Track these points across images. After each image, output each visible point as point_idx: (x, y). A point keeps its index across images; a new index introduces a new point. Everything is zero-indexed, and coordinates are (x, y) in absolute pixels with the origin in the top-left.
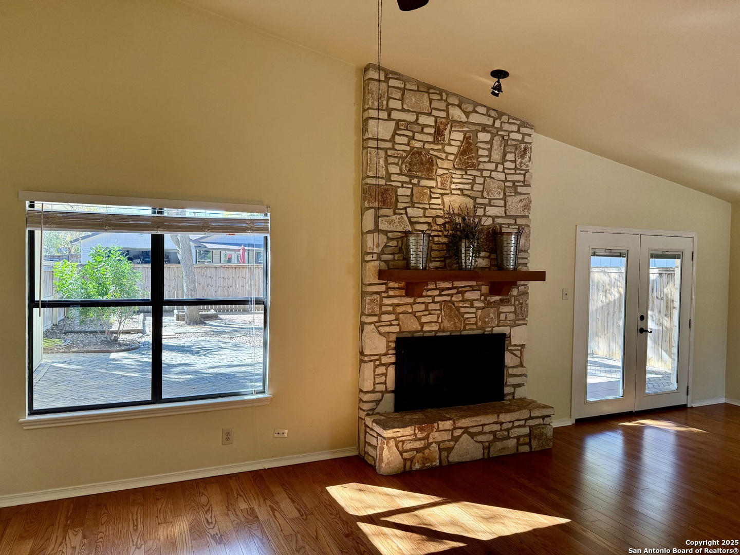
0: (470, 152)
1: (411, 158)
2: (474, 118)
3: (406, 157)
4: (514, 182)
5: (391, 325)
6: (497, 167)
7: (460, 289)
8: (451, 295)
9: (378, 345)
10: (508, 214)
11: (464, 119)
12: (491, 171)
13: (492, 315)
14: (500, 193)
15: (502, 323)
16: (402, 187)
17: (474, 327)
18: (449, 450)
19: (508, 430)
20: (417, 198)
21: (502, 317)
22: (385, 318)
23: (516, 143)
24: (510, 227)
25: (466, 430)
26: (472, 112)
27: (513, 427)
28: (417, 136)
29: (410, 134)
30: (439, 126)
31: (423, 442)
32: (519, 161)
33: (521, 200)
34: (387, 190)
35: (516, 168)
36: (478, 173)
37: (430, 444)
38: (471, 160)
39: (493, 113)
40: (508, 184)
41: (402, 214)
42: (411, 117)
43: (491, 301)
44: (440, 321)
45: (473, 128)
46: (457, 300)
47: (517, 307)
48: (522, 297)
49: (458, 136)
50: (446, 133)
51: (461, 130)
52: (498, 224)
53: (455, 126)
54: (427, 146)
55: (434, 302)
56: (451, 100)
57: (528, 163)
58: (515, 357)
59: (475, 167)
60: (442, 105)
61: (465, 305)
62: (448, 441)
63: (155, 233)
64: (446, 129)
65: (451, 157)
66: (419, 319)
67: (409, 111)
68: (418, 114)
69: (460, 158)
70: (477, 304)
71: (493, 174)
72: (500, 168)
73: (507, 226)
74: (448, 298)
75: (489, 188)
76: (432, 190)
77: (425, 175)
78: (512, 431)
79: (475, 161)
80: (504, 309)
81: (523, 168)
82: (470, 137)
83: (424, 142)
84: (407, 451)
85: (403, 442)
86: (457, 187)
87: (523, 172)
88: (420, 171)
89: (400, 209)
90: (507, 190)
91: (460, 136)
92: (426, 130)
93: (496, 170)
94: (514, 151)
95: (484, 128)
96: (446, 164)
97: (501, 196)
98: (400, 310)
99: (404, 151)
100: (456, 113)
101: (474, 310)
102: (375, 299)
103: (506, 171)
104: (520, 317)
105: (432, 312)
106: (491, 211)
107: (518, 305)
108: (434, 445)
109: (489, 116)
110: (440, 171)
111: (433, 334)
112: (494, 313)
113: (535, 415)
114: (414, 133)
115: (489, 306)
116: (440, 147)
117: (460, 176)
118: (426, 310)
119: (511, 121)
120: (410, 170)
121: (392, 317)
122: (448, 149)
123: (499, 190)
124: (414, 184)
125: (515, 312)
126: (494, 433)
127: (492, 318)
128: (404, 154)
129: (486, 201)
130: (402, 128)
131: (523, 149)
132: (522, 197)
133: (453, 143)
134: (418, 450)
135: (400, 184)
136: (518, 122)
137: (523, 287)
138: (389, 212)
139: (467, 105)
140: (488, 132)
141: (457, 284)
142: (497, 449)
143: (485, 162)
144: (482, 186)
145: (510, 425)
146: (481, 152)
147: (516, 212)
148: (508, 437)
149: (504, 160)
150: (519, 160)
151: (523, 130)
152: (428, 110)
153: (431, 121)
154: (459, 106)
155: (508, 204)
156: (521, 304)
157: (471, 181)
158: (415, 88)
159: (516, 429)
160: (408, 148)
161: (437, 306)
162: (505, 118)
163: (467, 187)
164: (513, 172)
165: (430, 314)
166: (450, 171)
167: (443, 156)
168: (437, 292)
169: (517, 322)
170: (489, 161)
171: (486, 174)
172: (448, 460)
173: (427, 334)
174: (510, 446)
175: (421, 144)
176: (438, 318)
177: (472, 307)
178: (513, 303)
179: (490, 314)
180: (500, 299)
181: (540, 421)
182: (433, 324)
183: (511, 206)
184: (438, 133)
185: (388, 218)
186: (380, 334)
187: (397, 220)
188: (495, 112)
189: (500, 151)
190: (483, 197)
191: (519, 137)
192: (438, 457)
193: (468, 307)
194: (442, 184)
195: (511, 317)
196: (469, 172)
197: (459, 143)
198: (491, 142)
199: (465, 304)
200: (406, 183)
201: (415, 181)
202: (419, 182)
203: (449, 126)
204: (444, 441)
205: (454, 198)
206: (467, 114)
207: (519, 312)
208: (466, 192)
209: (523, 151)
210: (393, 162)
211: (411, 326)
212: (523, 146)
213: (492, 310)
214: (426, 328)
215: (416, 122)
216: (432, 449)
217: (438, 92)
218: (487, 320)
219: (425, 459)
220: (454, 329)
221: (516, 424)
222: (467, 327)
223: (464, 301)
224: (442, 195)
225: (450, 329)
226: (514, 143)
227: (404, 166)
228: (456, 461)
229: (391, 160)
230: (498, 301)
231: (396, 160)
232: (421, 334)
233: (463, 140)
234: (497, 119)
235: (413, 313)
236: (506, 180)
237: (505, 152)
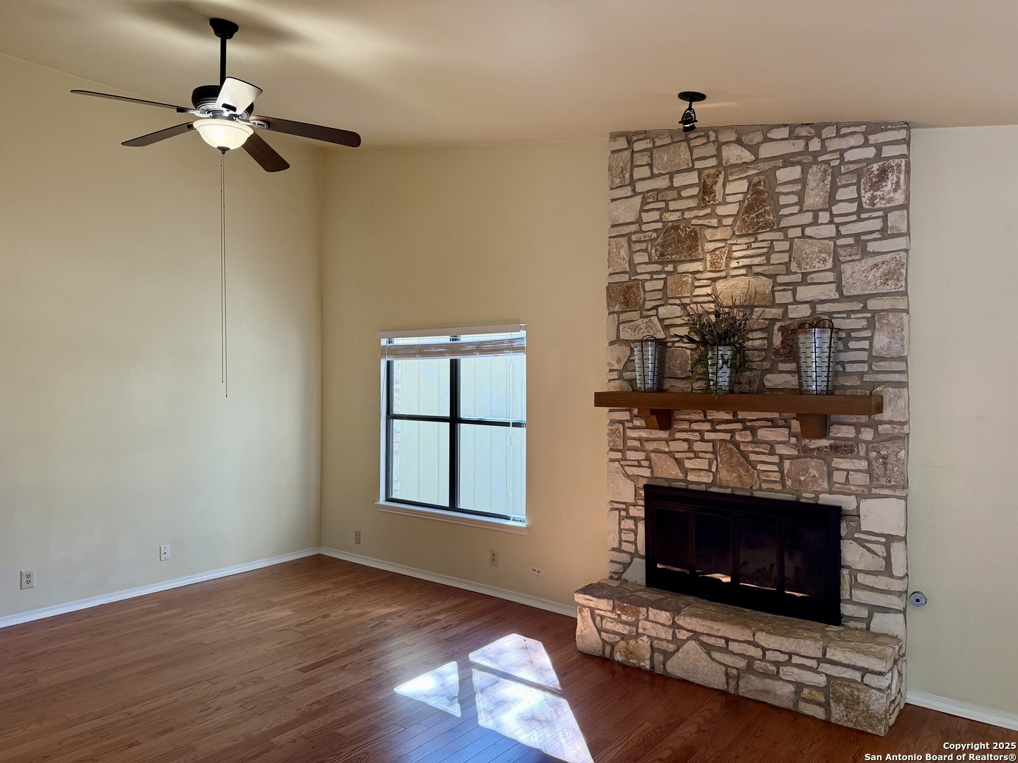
0: (761, 204)
1: (665, 237)
2: (766, 151)
3: (658, 237)
4: (857, 236)
5: (640, 466)
6: (816, 217)
7: (748, 424)
8: (732, 432)
9: (627, 492)
10: (846, 293)
11: (748, 156)
12: (803, 227)
13: (813, 472)
14: (825, 260)
15: (838, 488)
16: (652, 279)
17: (779, 487)
18: (667, 655)
19: (778, 664)
20: (672, 291)
21: (839, 477)
22: (631, 455)
23: (859, 166)
24: (853, 316)
25: (695, 635)
26: (762, 143)
27: (788, 663)
28: (672, 206)
29: (662, 205)
30: (705, 182)
31: (627, 627)
32: (866, 196)
33: (876, 265)
34: (629, 288)
35: (861, 208)
36: (778, 235)
37: (638, 635)
38: (765, 216)
39: (803, 132)
40: (840, 242)
41: (651, 316)
42: (662, 183)
43: (811, 447)
44: (714, 469)
45: (766, 166)
46: (743, 440)
47: (874, 463)
48: (887, 444)
49: (738, 187)
50: (718, 187)
51: (744, 175)
52: (825, 313)
53: (731, 174)
54: (687, 215)
55: (703, 440)
56: (722, 138)
57: (892, 195)
58: (870, 555)
59: (769, 226)
60: (711, 149)
61: (757, 449)
62: (668, 641)
63: (452, 358)
64: (716, 183)
65: (729, 221)
66: (679, 462)
67: (660, 175)
68: (671, 176)
69: (743, 220)
70: (782, 450)
71: (809, 231)
72: (824, 217)
73: (845, 315)
74: (727, 436)
75: (801, 255)
76: (698, 276)
77: (685, 257)
78: (785, 669)
79: (771, 217)
80: (845, 464)
81: (878, 206)
82: (759, 182)
83: (683, 211)
84: (607, 631)
85: (602, 617)
86: (741, 264)
87: (881, 214)
88: (677, 253)
89: (649, 310)
90: (841, 251)
91: (743, 186)
92: (684, 194)
93: (815, 222)
94: (854, 181)
95: (787, 161)
96: (719, 234)
97: (829, 265)
98: (650, 446)
99: (655, 230)
100: (734, 154)
101: (776, 459)
102: (617, 429)
103: (837, 220)
104: (883, 481)
105: (701, 455)
106: (804, 293)
107: (876, 459)
108: (645, 638)
109: (798, 138)
110: (710, 246)
111: (703, 488)
112: (817, 468)
113: (835, 658)
114: (667, 202)
115: (808, 455)
116: (708, 211)
117: (745, 247)
118: (690, 450)
119: (843, 131)
120: (662, 255)
121: (641, 456)
122: (721, 210)
123: (823, 255)
124: (669, 273)
125: (870, 472)
126: (751, 660)
127: (814, 476)
128: (654, 235)
129: (797, 278)
130: (650, 200)
131: (876, 173)
132: (879, 259)
133: (729, 199)
134: (623, 637)
135: (648, 277)
136: (863, 128)
137: (888, 426)
138: (634, 315)
139: (751, 136)
140: (793, 164)
141: (741, 415)
142: (751, 687)
143: (792, 214)
144: (787, 255)
145: (783, 658)
146: (783, 200)
147: (863, 289)
148: (776, 676)
149: (832, 200)
150: (869, 194)
151: (873, 139)
152: (688, 164)
153: (693, 178)
154: (739, 142)
155: (846, 276)
156: (883, 457)
157: (765, 250)
158: (668, 141)
159: (796, 670)
160: (660, 225)
161: (709, 447)
162: (828, 132)
163: (756, 261)
164: (854, 218)
165: (697, 457)
166: (729, 242)
167: (714, 222)
168: (707, 426)
169: (874, 491)
170: (801, 211)
171: (793, 233)
172: (664, 668)
173: (692, 487)
174: (779, 693)
175: (679, 214)
176: (710, 466)
177: (772, 452)
178: (862, 453)
179: (808, 469)
180: (830, 445)
181: (857, 676)
182: (702, 473)
183: (850, 280)
184: (706, 191)
185: (632, 323)
186: (628, 476)
187: (644, 325)
188: (808, 128)
189: (822, 190)
190: (789, 272)
191: (870, 152)
192: (648, 656)
193: (764, 453)
194: (713, 264)
195: (860, 479)
196: (760, 237)
197: (740, 197)
198: (803, 181)
199: (758, 447)
200: (657, 273)
201: (670, 268)
202: (675, 267)
203: (722, 176)
204: (662, 640)
205: (732, 282)
206: (754, 149)
207: (879, 471)
208: (756, 270)
209: (877, 176)
210: (638, 248)
211: (668, 471)
212: (875, 167)
213: (813, 463)
214: (691, 477)
215: (671, 188)
216: (640, 642)
217: (702, 134)
218: (802, 478)
219: (629, 653)
220: (739, 485)
221: (796, 660)
222: (764, 486)
223: (755, 442)
224: (714, 280)
225: (732, 485)
226: (852, 167)
227: (653, 251)
228: (678, 675)
229: (637, 247)
230: (826, 447)
231: (644, 246)
232: (682, 485)
233: (748, 189)
234: (812, 138)
235: (671, 454)
236: (839, 235)
237: (834, 188)
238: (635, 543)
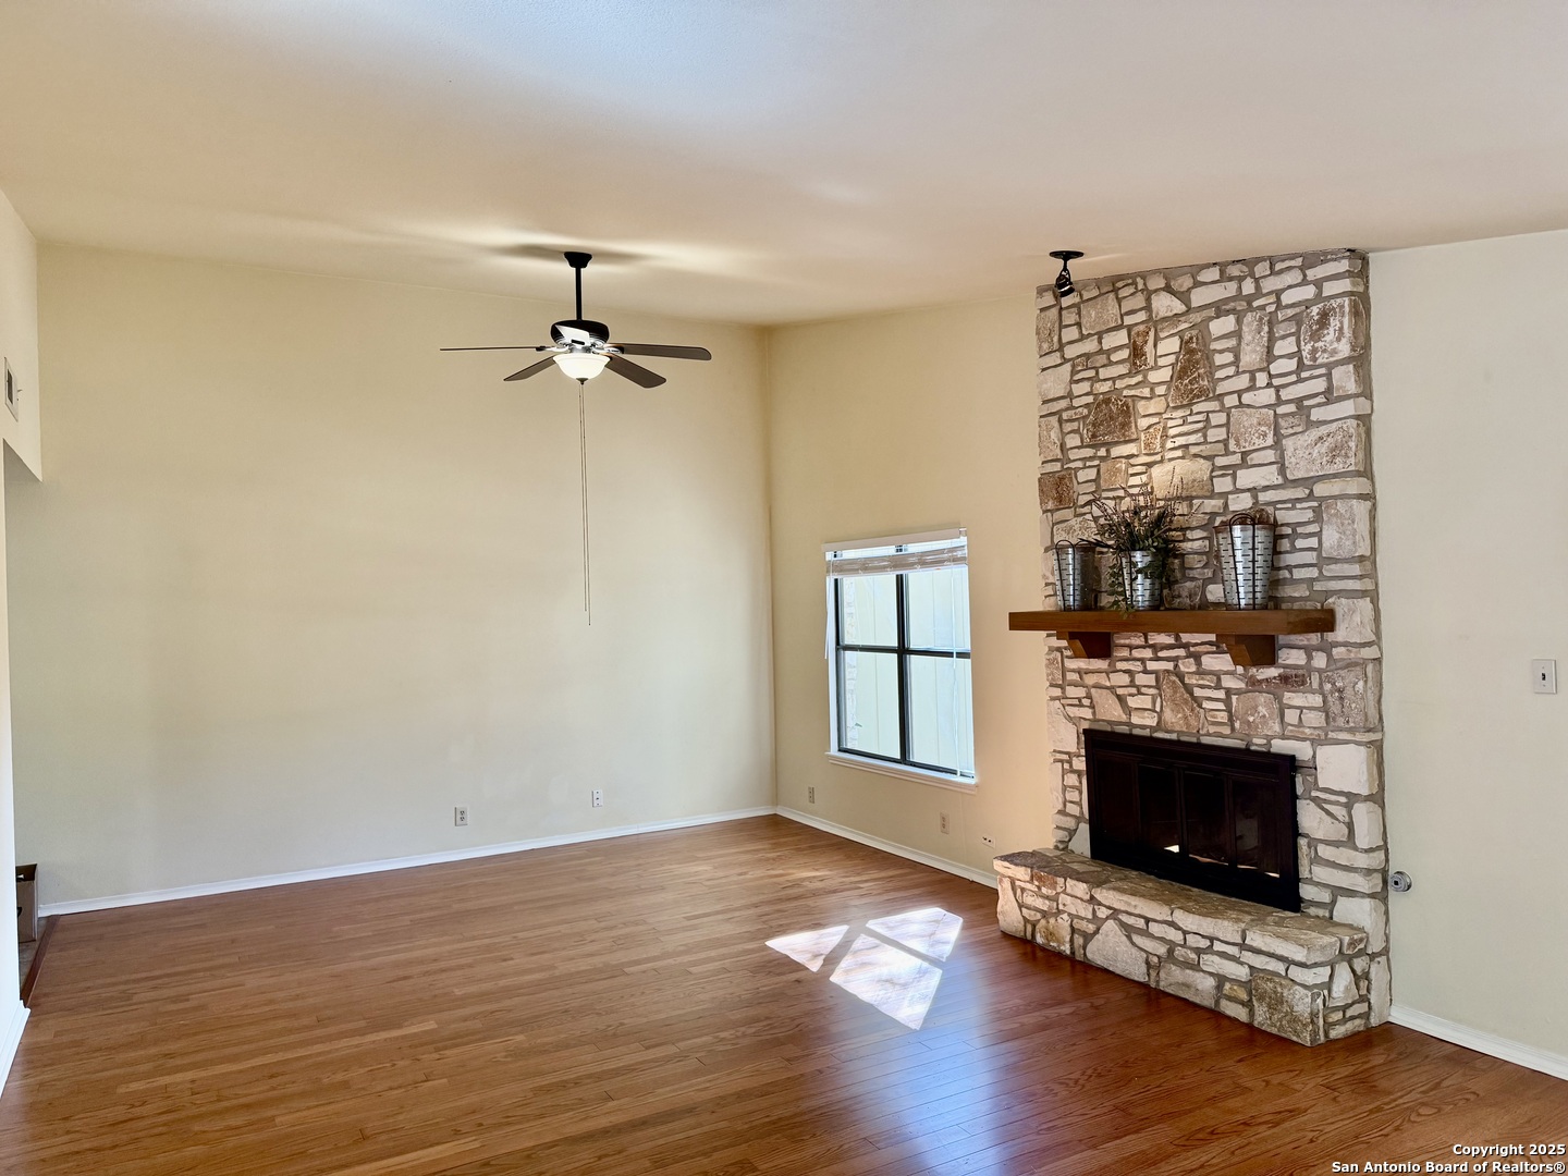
0: (1194, 367)
1: (1096, 413)
2: (1199, 297)
3: (1090, 413)
4: (1299, 401)
5: (1081, 705)
6: (1253, 379)
7: (1192, 649)
8: (1175, 659)
9: (1070, 740)
10: (1290, 477)
11: (1179, 307)
12: (1240, 393)
13: (1263, 710)
14: (1265, 435)
15: (1291, 731)
16: (1085, 467)
17: (1227, 731)
18: (1088, 938)
19: (1199, 951)
20: (1105, 481)
21: (1291, 716)
22: (1072, 692)
23: (1297, 310)
24: (1298, 506)
25: (1115, 913)
26: (1192, 288)
27: (1209, 950)
28: (1103, 373)
29: (1091, 373)
30: (1135, 342)
31: (1047, 902)
32: (1306, 349)
33: (1321, 438)
34: (1062, 479)
35: (1301, 366)
36: (1214, 405)
37: (1059, 912)
38: (1197, 382)
39: (1234, 271)
40: (1281, 410)
41: (1085, 514)
42: (1090, 346)
43: (1259, 678)
44: (1158, 709)
45: (1196, 318)
46: (1187, 670)
47: (1330, 698)
48: (1342, 673)
49: (1171, 345)
50: (1149, 348)
51: (1175, 331)
52: (1269, 504)
53: (1162, 330)
54: (1120, 384)
55: (1145, 671)
56: (1152, 286)
57: (1335, 345)
58: (1328, 819)
59: (1204, 394)
60: (1139, 301)
61: (1201, 682)
62: (1088, 921)
63: (899, 573)
64: (1146, 342)
65: (1161, 390)
66: (1121, 699)
67: (1090, 335)
68: (1100, 335)
69: (1177, 387)
70: (1228, 682)
71: (1247, 398)
72: (1262, 379)
73: (1290, 505)
74: (1170, 666)
75: (1239, 430)
76: (1132, 461)
77: (1118, 437)
78: (1206, 957)
79: (1206, 383)
80: (1292, 698)
81: (1320, 361)
82: (1191, 338)
83: (1113, 379)
84: (1028, 908)
85: (1023, 890)
86: (1176, 445)
87: (1323, 371)
88: (1110, 433)
89: (1083, 506)
90: (1282, 423)
91: (1173, 345)
92: (1114, 358)
93: (1252, 388)
94: (1293, 330)
95: (1220, 308)
96: (1155, 406)
97: (1270, 441)
98: (1090, 680)
99: (1087, 405)
100: (1165, 304)
101: (1221, 694)
102: (1055, 659)
103: (1276, 382)
104: (1341, 722)
105: (1143, 690)
106: (1246, 478)
107: (1332, 693)
108: (1065, 916)
109: (1231, 279)
110: (1143, 423)
111: (1147, 733)
112: (1266, 705)
113: (1255, 944)
114: (1096, 369)
115: (1256, 688)
116: (1139, 378)
117: (1181, 422)
118: (1132, 684)
119: (1278, 267)
120: (1094, 436)
121: (1081, 692)
122: (1154, 377)
123: (1263, 428)
124: (1102, 459)
125: (1325, 709)
126: (1172, 946)
127: (1264, 716)
128: (1086, 411)
129: (1236, 459)
130: (1080, 368)
131: (1316, 318)
132: (1323, 430)
133: (1161, 362)
134: (1045, 914)
135: (1079, 464)
136: (1299, 262)
137: (1342, 649)
138: (1067, 513)
139: (1180, 280)
140: (1228, 313)
141: (1185, 638)
142: (1172, 979)
143: (1228, 377)
144: (1224, 430)
145: (1204, 943)
146: (1219, 359)
147: (1308, 471)
148: (1196, 967)
149: (1270, 357)
150: (1309, 347)
151: (1312, 274)
152: (1116, 320)
153: (1121, 337)
154: (1168, 289)
155: (1288, 453)
156: (1340, 691)
157: (1201, 425)
158: (1095, 293)
159: (1216, 959)
160: (1090, 399)
161: (1151, 679)
162: (1262, 269)
163: (1192, 439)
164: (1293, 378)
165: (1140, 693)
166: (1165, 416)
167: (1146, 392)
168: (1148, 653)
169: (1331, 735)
170: (1237, 373)
171: (1231, 401)
172: (1085, 954)
173: (1137, 732)
174: (1199, 988)
175: (1110, 383)
176: (1154, 703)
177: (1218, 687)
178: (1315, 685)
179: (1257, 707)
180: (1280, 676)
181: (1280, 967)
182: (1146, 714)
183: (1293, 459)
184: (1137, 352)
185: (1066, 524)
186: (1069, 718)
187: (1078, 525)
188: (1239, 265)
189: (1258, 344)
190: (1227, 453)
191: (1309, 292)
192: (1068, 939)
193: (1209, 687)
194: (1147, 445)
195: (1314, 719)
196: (1196, 409)
197: (1172, 359)
198: (1237, 334)
199: (1203, 679)
200: (1091, 458)
201: (1102, 452)
202: (1108, 451)
203: (1152, 334)
204: (1082, 919)
205: (1168, 466)
206: (1184, 297)
207: (1335, 708)
208: (1193, 450)
209: (1318, 322)
210: (1070, 429)
211: (1111, 712)
212: (1315, 310)
213: (1262, 698)
214: (1135, 720)
215: (1101, 352)
216: (1060, 920)
217: (1130, 281)
218: (1251, 719)
219: (1050, 935)
220: (1184, 729)
221: (1218, 946)
222: (1212, 729)
223: (1200, 672)
224: (1149, 465)
225: (1177, 728)
226: (1290, 312)
227: (1085, 431)
228: (1099, 963)
229: (1068, 427)
230: (1275, 678)
231: (1075, 425)
232: (1124, 729)
233: (1181, 348)
234: (1244, 278)
235: (1112, 689)
236: (1280, 402)
237: (1272, 340)
238: (1079, 804)
